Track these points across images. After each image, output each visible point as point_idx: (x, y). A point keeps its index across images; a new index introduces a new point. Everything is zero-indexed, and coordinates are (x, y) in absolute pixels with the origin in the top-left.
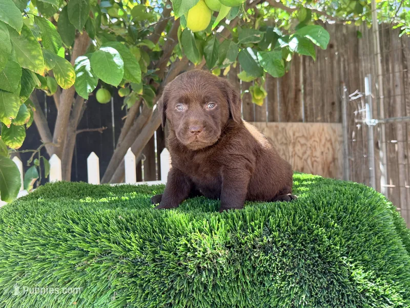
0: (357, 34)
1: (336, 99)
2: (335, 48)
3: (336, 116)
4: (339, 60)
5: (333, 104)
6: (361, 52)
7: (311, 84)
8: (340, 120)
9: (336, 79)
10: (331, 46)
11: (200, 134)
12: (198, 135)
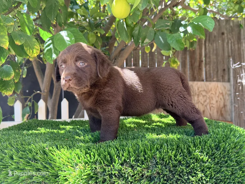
0: (240, 26)
1: (226, 67)
3: (226, 78)
5: (224, 70)
6: (242, 37)
7: (210, 57)
10: (223, 34)
11: (71, 82)
12: (70, 82)
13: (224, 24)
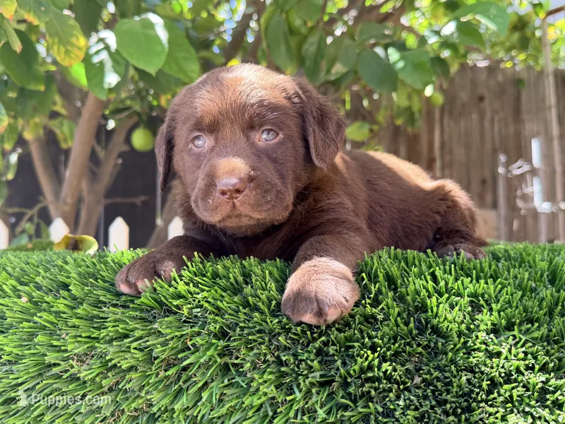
0: (517, 82)
1: (487, 174)
2: (487, 102)
3: (489, 198)
4: (492, 120)
5: (484, 182)
6: (524, 107)
7: (451, 152)
8: (495, 205)
9: (488, 146)
10: (481, 99)
11: (241, 197)
12: (236, 198)
13: (483, 76)
